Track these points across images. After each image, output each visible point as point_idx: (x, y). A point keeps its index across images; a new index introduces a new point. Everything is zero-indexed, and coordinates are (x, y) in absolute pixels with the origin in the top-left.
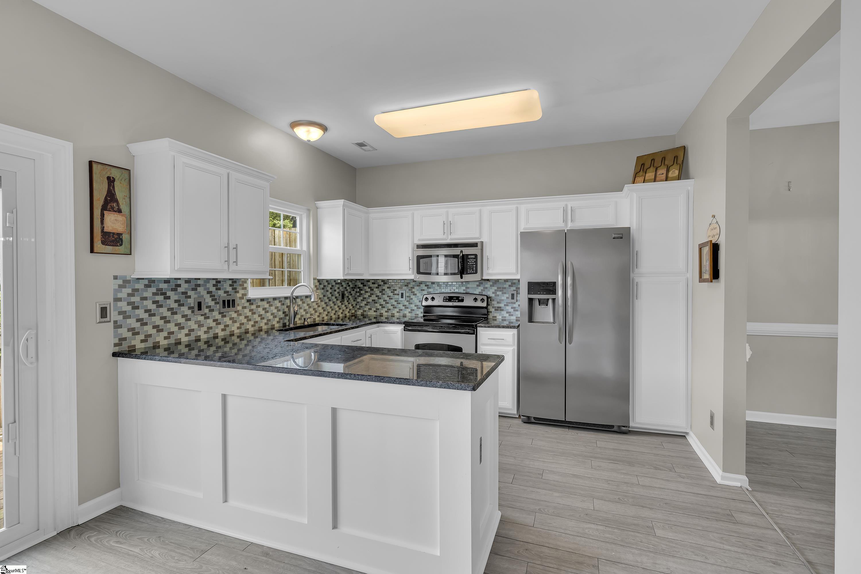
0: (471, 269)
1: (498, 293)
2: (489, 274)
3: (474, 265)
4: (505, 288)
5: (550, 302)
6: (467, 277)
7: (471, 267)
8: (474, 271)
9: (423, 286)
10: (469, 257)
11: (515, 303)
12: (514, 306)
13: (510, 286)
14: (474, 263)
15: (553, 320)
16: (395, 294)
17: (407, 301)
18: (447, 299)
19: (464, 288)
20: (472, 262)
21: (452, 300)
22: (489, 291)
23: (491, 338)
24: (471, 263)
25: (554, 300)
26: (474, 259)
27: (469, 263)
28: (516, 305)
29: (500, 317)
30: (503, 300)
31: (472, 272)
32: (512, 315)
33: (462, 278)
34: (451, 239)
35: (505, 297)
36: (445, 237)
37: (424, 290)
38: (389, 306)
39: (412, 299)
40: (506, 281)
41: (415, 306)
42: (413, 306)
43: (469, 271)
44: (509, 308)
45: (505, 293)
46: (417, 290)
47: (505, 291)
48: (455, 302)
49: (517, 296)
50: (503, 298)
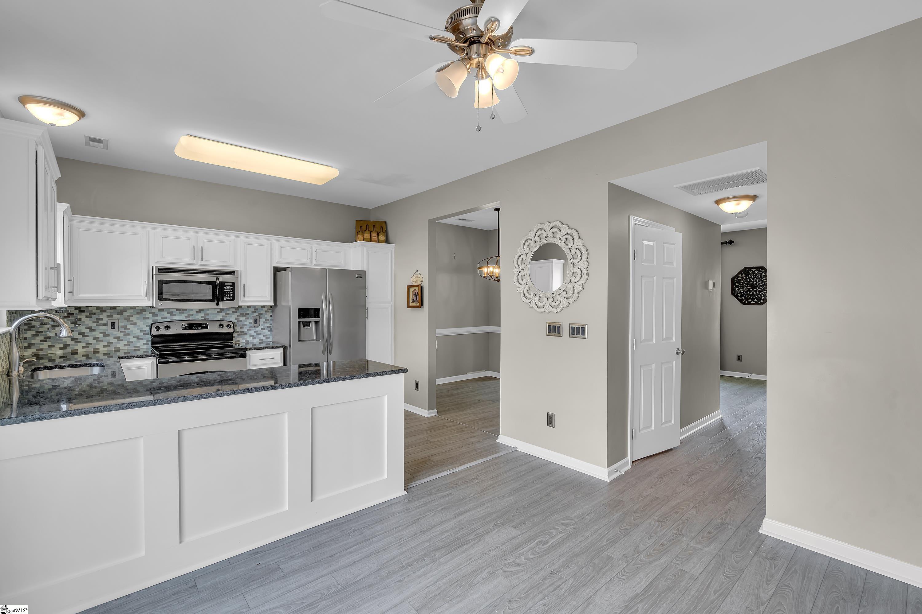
0: (227, 296)
1: (241, 319)
2: (244, 301)
3: (231, 293)
4: (248, 314)
5: (313, 325)
6: (223, 304)
7: (227, 294)
8: (231, 298)
9: (146, 314)
10: (226, 284)
11: (257, 327)
12: (257, 329)
13: (252, 312)
14: (232, 291)
15: (316, 338)
16: (101, 325)
17: (121, 332)
18: (187, 327)
19: (203, 315)
20: (229, 289)
21: (194, 328)
22: (232, 317)
23: (261, 358)
24: (227, 290)
25: (317, 323)
26: (231, 286)
27: (225, 291)
28: (259, 329)
29: (244, 341)
30: (246, 325)
31: (229, 299)
32: (255, 338)
33: (218, 304)
34: (201, 265)
35: (248, 322)
36: (194, 262)
37: (148, 318)
38: (90, 340)
39: (129, 329)
40: (249, 307)
41: (134, 337)
42: (131, 338)
43: (225, 298)
44: (252, 332)
45: (248, 318)
46: (138, 318)
47: (247, 316)
48: (197, 329)
49: (260, 321)
50: (246, 323)
